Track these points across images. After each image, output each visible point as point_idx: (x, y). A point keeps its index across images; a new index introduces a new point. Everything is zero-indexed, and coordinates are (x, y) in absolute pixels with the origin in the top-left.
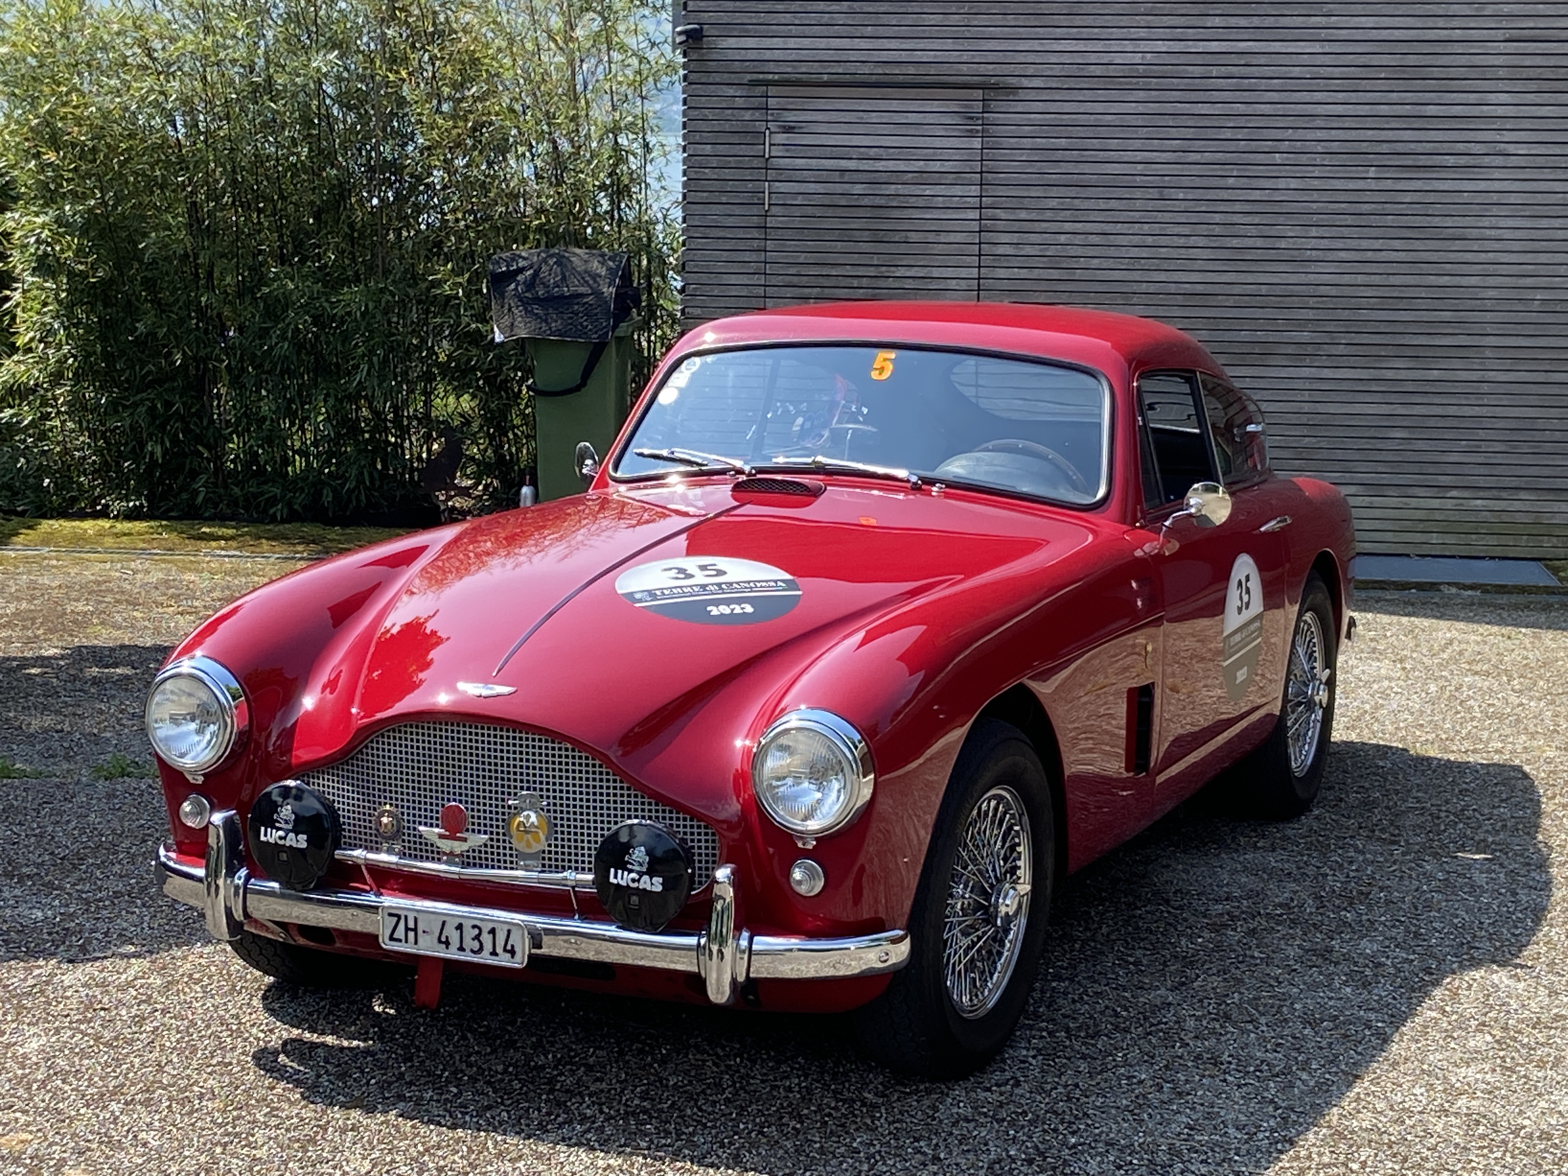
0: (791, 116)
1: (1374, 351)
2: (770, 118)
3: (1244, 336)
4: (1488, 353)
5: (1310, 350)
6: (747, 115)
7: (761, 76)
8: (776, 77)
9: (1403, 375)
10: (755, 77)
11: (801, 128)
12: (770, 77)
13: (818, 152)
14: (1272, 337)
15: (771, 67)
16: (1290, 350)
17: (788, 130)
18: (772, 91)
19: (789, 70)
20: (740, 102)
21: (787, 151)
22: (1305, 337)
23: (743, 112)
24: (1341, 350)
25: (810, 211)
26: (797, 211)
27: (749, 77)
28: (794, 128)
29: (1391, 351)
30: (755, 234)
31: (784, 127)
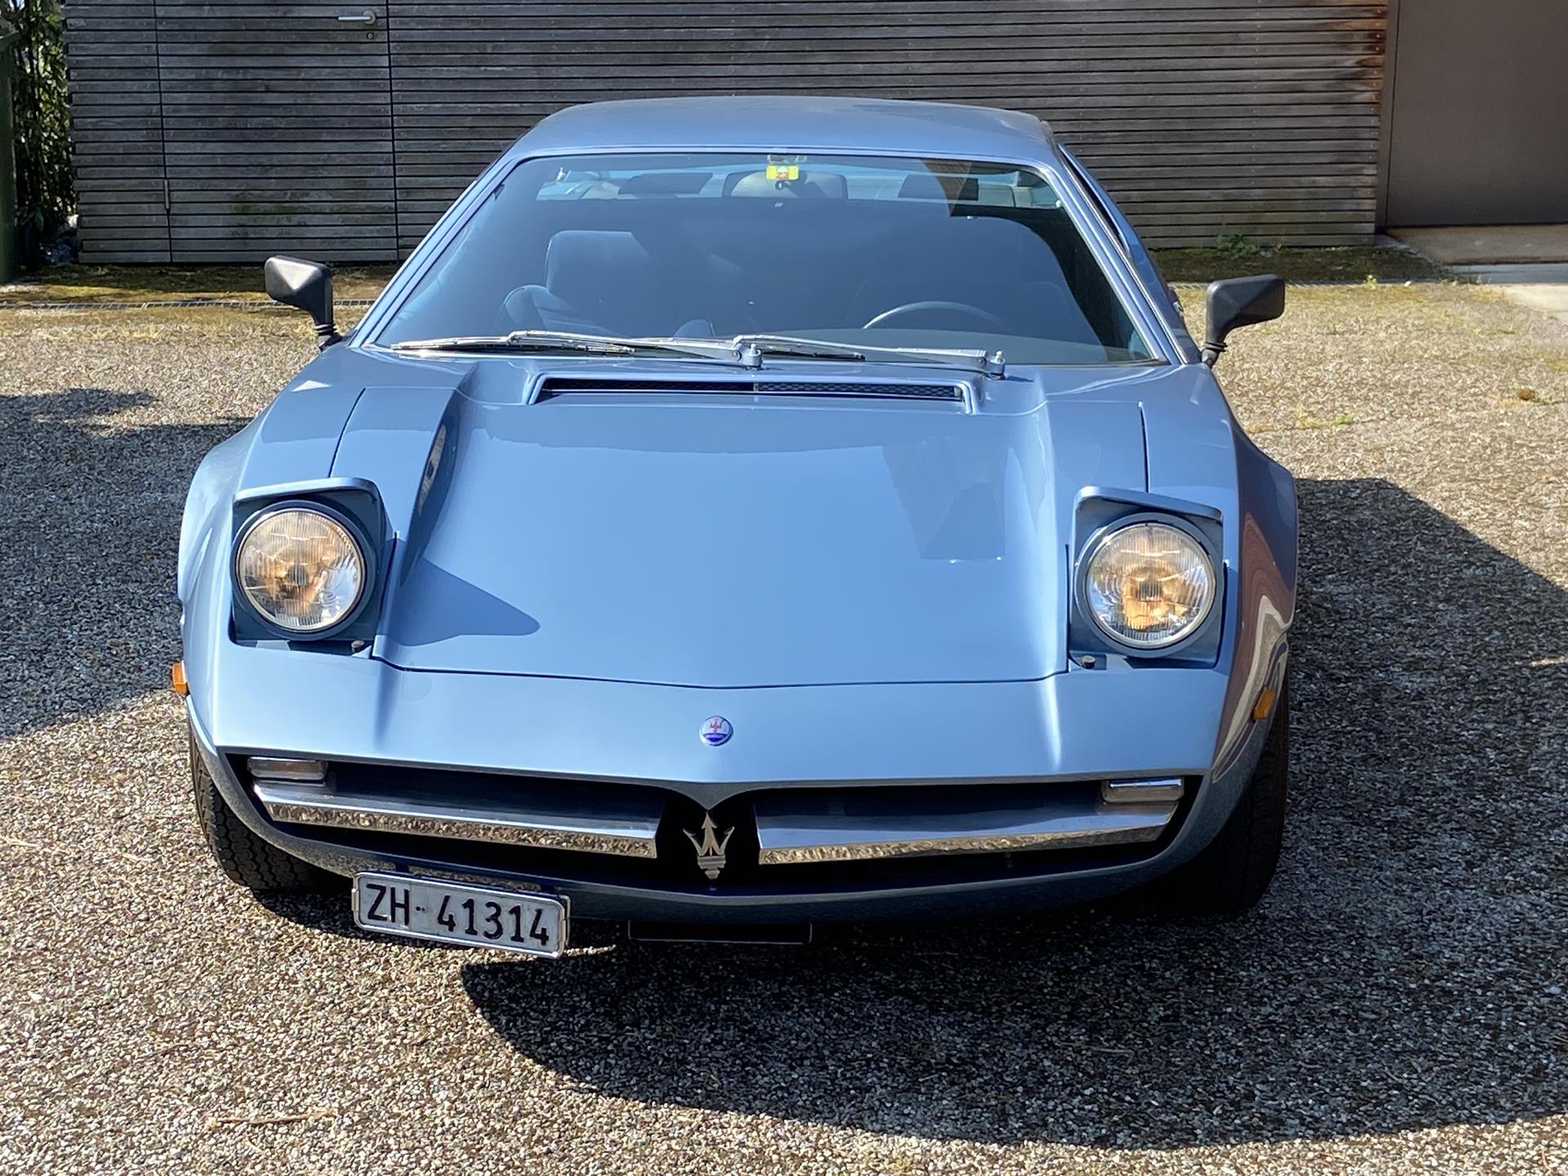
1: (799, 46)
3: (667, 33)
4: (911, 45)
5: (734, 46)
9: (828, 70)
14: (696, 34)
16: (713, 47)
22: (730, 33)
24: (764, 46)
29: (815, 46)
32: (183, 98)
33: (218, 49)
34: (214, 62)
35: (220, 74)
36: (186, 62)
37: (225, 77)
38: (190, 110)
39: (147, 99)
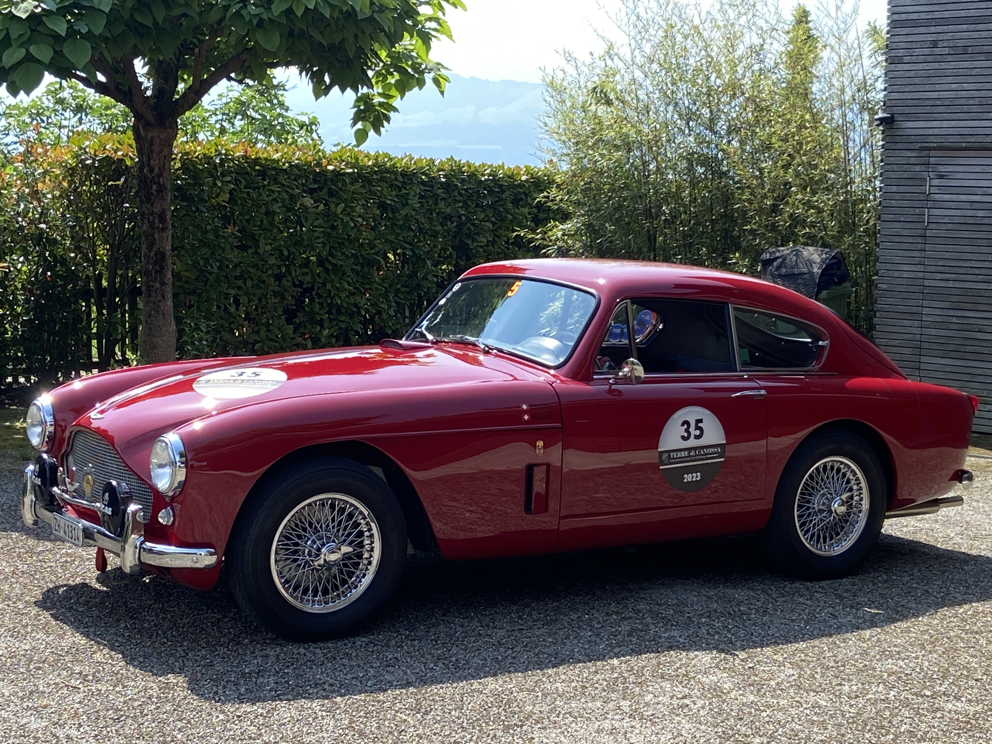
0: (942, 169)
2: (930, 170)
6: (917, 168)
7: (926, 145)
8: (935, 145)
10: (923, 145)
11: (948, 176)
12: (932, 145)
13: (957, 190)
15: (932, 139)
17: (941, 177)
18: (932, 153)
19: (943, 140)
20: (913, 160)
21: (940, 190)
23: (914, 166)
25: (951, 226)
26: (944, 227)
27: (919, 145)
28: (944, 176)
30: (920, 240)
31: (938, 175)
32: (934, 332)
33: (955, 305)
34: (952, 313)
35: (954, 320)
36: (937, 312)
37: (957, 322)
38: (936, 339)
39: (915, 331)
